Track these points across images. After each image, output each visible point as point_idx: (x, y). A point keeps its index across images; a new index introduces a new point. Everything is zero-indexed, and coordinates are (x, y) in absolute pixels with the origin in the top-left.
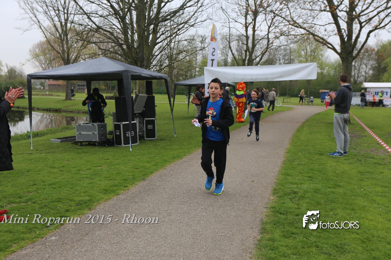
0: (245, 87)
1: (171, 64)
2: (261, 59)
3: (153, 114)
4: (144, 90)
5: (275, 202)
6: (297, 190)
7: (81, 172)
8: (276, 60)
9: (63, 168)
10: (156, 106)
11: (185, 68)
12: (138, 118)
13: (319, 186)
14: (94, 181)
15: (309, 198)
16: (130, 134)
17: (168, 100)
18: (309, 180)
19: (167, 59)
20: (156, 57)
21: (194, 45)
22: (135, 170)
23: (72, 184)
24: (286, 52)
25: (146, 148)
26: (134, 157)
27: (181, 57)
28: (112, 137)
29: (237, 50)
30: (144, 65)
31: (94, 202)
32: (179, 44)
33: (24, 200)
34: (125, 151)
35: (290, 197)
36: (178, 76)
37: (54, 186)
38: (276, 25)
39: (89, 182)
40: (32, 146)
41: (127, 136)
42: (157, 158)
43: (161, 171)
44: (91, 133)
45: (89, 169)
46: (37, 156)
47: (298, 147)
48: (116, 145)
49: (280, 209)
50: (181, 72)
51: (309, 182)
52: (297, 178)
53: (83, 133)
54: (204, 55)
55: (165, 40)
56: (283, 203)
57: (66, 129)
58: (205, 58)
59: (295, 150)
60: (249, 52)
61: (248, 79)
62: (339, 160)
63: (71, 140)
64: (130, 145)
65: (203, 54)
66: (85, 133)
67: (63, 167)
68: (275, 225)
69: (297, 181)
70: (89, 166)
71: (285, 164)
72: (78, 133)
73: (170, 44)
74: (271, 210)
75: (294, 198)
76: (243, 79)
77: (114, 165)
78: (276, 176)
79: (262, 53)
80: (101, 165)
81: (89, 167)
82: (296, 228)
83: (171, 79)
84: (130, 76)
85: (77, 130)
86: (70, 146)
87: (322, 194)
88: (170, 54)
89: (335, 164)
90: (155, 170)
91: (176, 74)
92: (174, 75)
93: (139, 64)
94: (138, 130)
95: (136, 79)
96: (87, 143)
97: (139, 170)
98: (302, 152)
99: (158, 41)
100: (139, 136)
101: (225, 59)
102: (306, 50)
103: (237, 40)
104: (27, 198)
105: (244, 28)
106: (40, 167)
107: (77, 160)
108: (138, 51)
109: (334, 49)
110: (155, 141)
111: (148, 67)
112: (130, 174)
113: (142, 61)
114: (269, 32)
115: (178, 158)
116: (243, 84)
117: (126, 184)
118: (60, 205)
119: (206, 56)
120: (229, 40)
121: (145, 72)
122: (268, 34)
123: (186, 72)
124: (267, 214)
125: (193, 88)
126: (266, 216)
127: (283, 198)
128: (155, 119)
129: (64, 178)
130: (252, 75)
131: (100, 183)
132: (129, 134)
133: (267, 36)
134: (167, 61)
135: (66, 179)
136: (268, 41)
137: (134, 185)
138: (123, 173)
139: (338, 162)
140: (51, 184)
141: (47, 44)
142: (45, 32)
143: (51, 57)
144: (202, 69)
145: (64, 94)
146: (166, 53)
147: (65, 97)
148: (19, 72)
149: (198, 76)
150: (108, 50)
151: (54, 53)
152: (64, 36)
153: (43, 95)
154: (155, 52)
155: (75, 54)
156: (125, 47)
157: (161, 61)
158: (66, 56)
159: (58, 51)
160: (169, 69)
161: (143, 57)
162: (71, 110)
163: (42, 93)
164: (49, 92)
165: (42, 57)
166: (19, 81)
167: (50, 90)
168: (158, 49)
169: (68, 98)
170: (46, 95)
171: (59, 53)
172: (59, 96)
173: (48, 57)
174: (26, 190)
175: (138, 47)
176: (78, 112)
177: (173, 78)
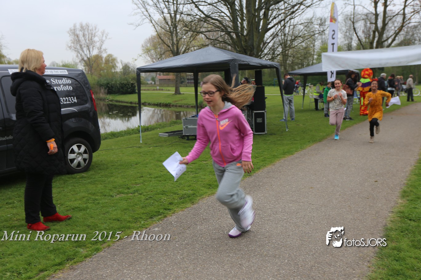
0: (371, 73)
1: (285, 52)
2: (394, 40)
3: (263, 107)
5: (404, 206)
10: (266, 98)
11: (301, 56)
14: (198, 175)
17: (279, 92)
19: (280, 47)
20: (268, 45)
21: (312, 29)
27: (295, 43)
29: (363, 32)
30: (254, 54)
32: (294, 29)
39: (193, 176)
42: (266, 153)
43: (269, 167)
45: (194, 164)
50: (296, 61)
54: (324, 40)
55: (277, 24)
58: (324, 44)
60: (378, 33)
63: (178, 134)
65: (322, 39)
68: (402, 232)
73: (283, 29)
78: (407, 177)
79: (395, 33)
80: (206, 160)
83: (285, 68)
84: (237, 66)
88: (284, 40)
90: (262, 166)
91: (290, 62)
92: (289, 64)
93: (249, 53)
95: (245, 69)
96: (194, 137)
99: (269, 26)
101: (348, 44)
103: (363, 20)
104: (134, 189)
110: (265, 135)
111: (258, 56)
113: (252, 50)
114: (405, 6)
119: (326, 41)
120: (354, 20)
122: (404, 9)
123: (301, 60)
124: (392, 219)
125: (309, 78)
126: (391, 221)
127: (414, 202)
128: (265, 112)
131: (204, 177)
134: (280, 49)
136: (404, 18)
141: (157, 38)
142: (156, 26)
143: (161, 52)
144: (320, 56)
145: (174, 89)
146: (279, 39)
147: (174, 91)
148: (132, 68)
149: (316, 64)
150: (216, 40)
151: (164, 47)
152: (173, 29)
153: (154, 90)
154: (267, 39)
155: (185, 46)
156: (234, 36)
157: (273, 49)
158: (175, 49)
159: (168, 45)
160: (283, 57)
161: (253, 45)
162: (180, 105)
163: (153, 88)
164: (159, 87)
165: (153, 52)
166: (132, 77)
167: (160, 85)
168: (270, 35)
169: (177, 92)
170: (157, 90)
171: (169, 46)
172: (169, 90)
173: (158, 51)
174: (134, 182)
175: (247, 35)
176: (188, 107)
177: (287, 68)
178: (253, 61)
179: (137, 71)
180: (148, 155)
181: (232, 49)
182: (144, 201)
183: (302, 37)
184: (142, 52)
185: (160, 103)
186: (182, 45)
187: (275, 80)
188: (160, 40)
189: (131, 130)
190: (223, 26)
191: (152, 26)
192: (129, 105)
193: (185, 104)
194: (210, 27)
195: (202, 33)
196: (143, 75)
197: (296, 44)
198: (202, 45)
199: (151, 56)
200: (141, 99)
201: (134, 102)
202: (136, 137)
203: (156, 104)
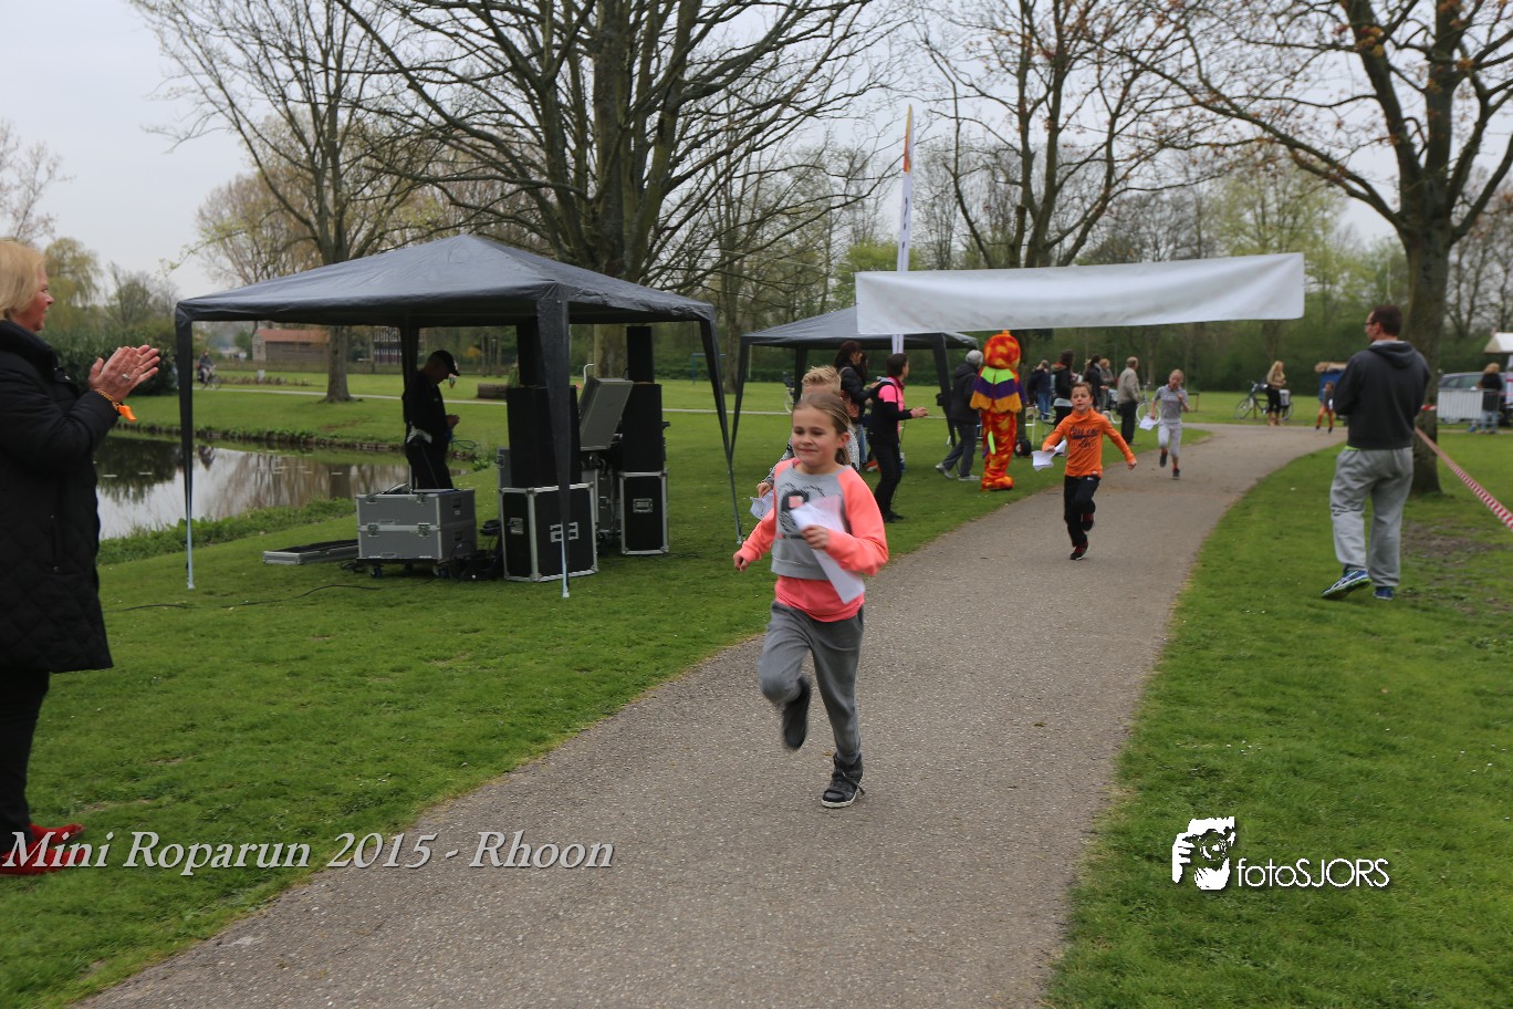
0: (1016, 351)
1: (731, 263)
2: (1080, 242)
3: (655, 457)
4: (623, 363)
5: (1128, 810)
6: (1218, 762)
7: (372, 681)
8: (1143, 245)
9: (301, 666)
10: (668, 424)
11: (786, 278)
12: (596, 472)
13: (1310, 748)
14: (417, 714)
15: (1267, 794)
16: (562, 532)
17: (712, 401)
18: (1268, 724)
19: (715, 244)
20: (670, 235)
21: (820, 187)
22: (578, 674)
23: (334, 727)
24: (1181, 215)
25: (625, 589)
26: (576, 624)
27: (767, 234)
28: (493, 546)
29: (987, 208)
30: (622, 266)
31: (412, 798)
32: (762, 185)
33: (146, 788)
34: (544, 599)
35: (1188, 789)
36: (757, 308)
37: (265, 734)
38: (1141, 105)
39: (397, 718)
40: (191, 578)
41: (554, 540)
42: (667, 628)
43: (680, 680)
44: (414, 528)
45: (401, 670)
46: (210, 614)
47: (1227, 589)
48: (512, 574)
49: (1146, 838)
50: (770, 294)
51: (1269, 730)
52: (1218, 714)
53: (382, 528)
54: (861, 228)
55: (705, 165)
56: (1162, 815)
57: (325, 512)
58: (862, 241)
59: (1212, 600)
60: (1033, 216)
61: (1029, 320)
62: (1393, 642)
63: (339, 555)
64: (564, 576)
65: (854, 220)
66: (392, 527)
67: (304, 658)
68: (1125, 903)
69: (1218, 727)
70: (400, 658)
71: (1172, 657)
72: (365, 528)
73: (725, 183)
74: (1111, 843)
75: (1205, 795)
76: (1010, 318)
77: (498, 654)
78: (1135, 704)
79: (1084, 218)
80: (447, 653)
81: (400, 661)
82: (1213, 918)
83: (731, 320)
84: (565, 309)
85: (362, 515)
86: (333, 579)
87: (1319, 780)
88: (728, 221)
89: (1376, 657)
90: (654, 675)
91: (748, 300)
92: (744, 305)
93: (605, 262)
94: (594, 517)
96: (401, 567)
97: (593, 673)
98: (1243, 611)
99: (678, 172)
100: (598, 540)
101: (940, 244)
102: (1263, 207)
103: (986, 167)
104: (158, 778)
105: (1016, 118)
106: (217, 660)
107: (359, 633)
108: (600, 210)
109: (1374, 200)
110: (662, 560)
111: (638, 275)
112: (558, 689)
113: (615, 251)
114: (1112, 135)
115: (748, 627)
116: (1010, 340)
117: (539, 731)
118: (280, 811)
119: (869, 230)
120: (956, 167)
121: (623, 293)
122: (1108, 144)
123: (787, 292)
124: (1093, 858)
125: (816, 354)
126: (1091, 865)
127: (1160, 795)
128: (663, 475)
129: (305, 701)
130: (1045, 303)
131: (439, 723)
132: (557, 535)
133: (1104, 150)
134: (714, 252)
135: (310, 709)
136: (1110, 172)
137: (569, 734)
138: (529, 685)
139: (1386, 650)
140: (253, 727)
141: (261, 189)
142: (256, 143)
143: (275, 239)
144: (848, 281)
145: (324, 379)
146: (710, 218)
147: (326, 389)
148: (159, 294)
149: (834, 306)
150: (486, 209)
151: (287, 224)
152: (324, 159)
153: (246, 382)
154: (670, 216)
155: (368, 226)
156: (552, 198)
157: (690, 252)
158: (332, 233)
159: (305, 217)
160: (724, 281)
161: (620, 236)
162: (348, 441)
163: (241, 375)
164: (267, 371)
165: (242, 239)
166: (158, 330)
167: (271, 364)
168: (679, 202)
169: (337, 392)
170: (257, 382)
171: (307, 223)
172: (304, 385)
173: (266, 239)
174: (157, 749)
175: (598, 198)
176: (376, 448)
177: (739, 316)
178: (622, 294)
179: (177, 315)
180: (218, 636)
181: (541, 242)
182: (200, 825)
183: (788, 215)
184: (200, 239)
185: (270, 434)
186: (358, 220)
187: (697, 360)
188: (272, 198)
189: (149, 535)
190: (513, 159)
191: (240, 143)
192: (145, 436)
193: (365, 439)
194: (464, 163)
195: (434, 181)
196: (201, 326)
197: (769, 237)
198: (434, 223)
199: (236, 255)
200: (195, 417)
201: (164, 427)
202: (169, 567)
203: (254, 435)
